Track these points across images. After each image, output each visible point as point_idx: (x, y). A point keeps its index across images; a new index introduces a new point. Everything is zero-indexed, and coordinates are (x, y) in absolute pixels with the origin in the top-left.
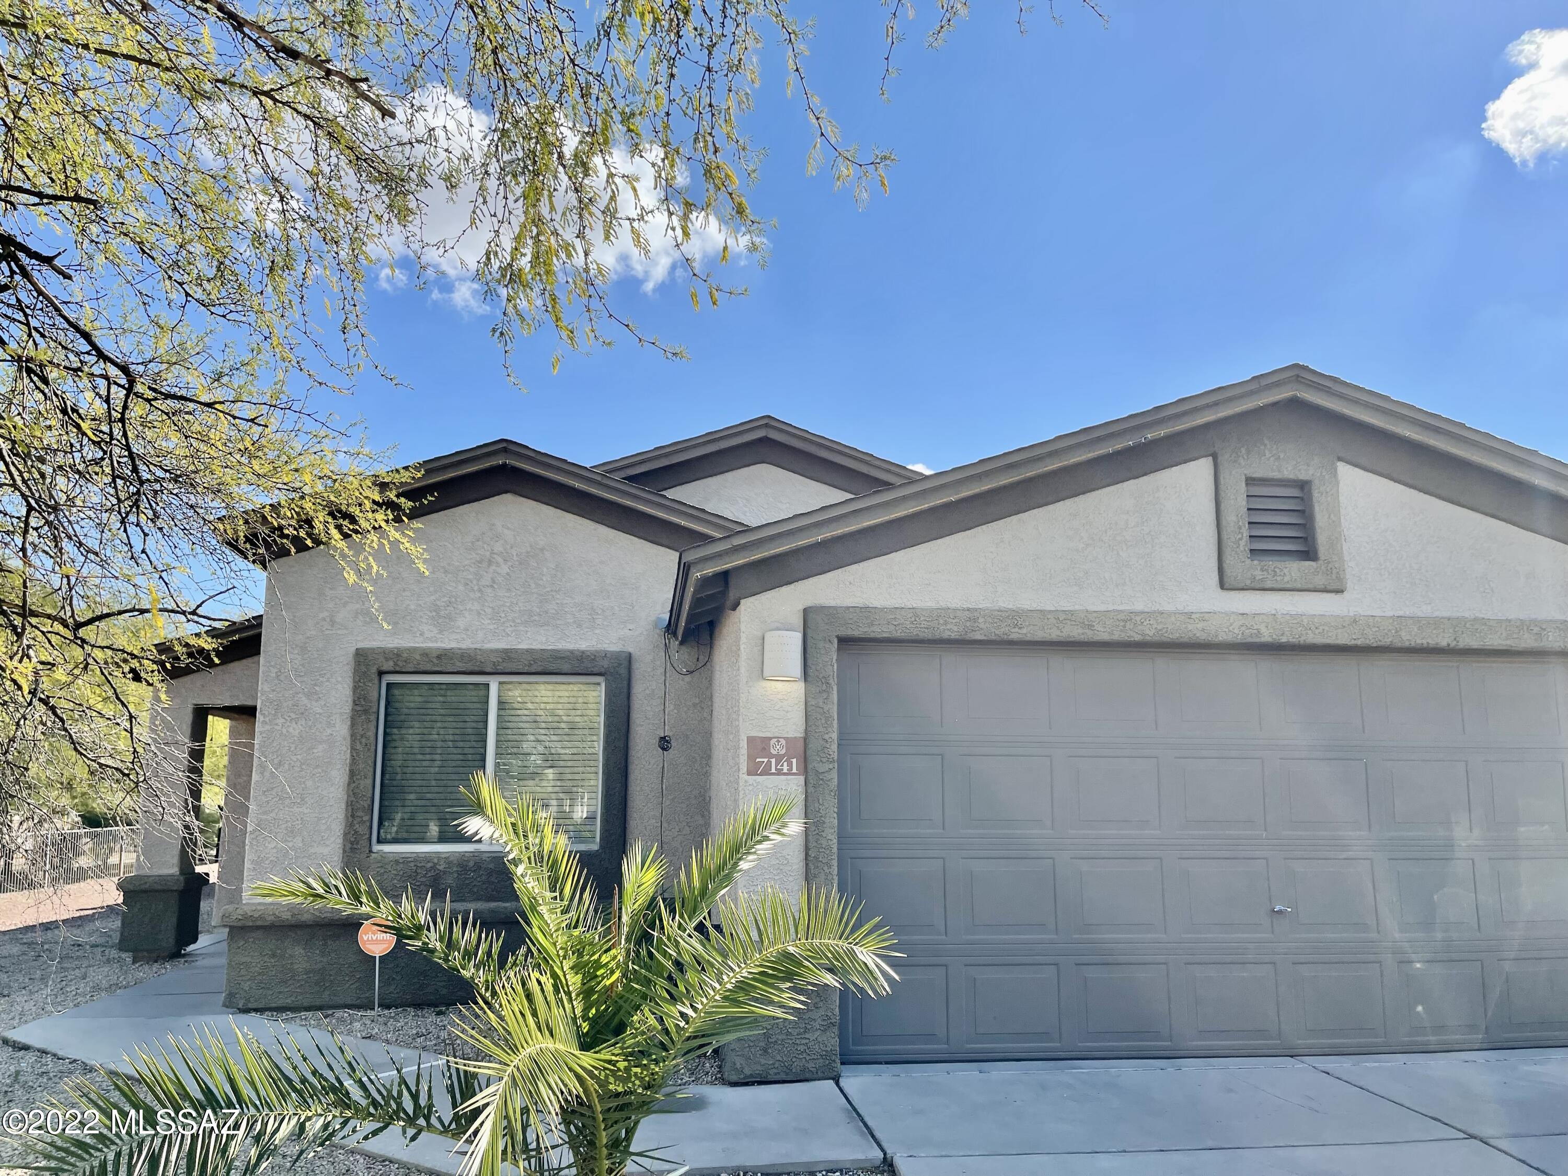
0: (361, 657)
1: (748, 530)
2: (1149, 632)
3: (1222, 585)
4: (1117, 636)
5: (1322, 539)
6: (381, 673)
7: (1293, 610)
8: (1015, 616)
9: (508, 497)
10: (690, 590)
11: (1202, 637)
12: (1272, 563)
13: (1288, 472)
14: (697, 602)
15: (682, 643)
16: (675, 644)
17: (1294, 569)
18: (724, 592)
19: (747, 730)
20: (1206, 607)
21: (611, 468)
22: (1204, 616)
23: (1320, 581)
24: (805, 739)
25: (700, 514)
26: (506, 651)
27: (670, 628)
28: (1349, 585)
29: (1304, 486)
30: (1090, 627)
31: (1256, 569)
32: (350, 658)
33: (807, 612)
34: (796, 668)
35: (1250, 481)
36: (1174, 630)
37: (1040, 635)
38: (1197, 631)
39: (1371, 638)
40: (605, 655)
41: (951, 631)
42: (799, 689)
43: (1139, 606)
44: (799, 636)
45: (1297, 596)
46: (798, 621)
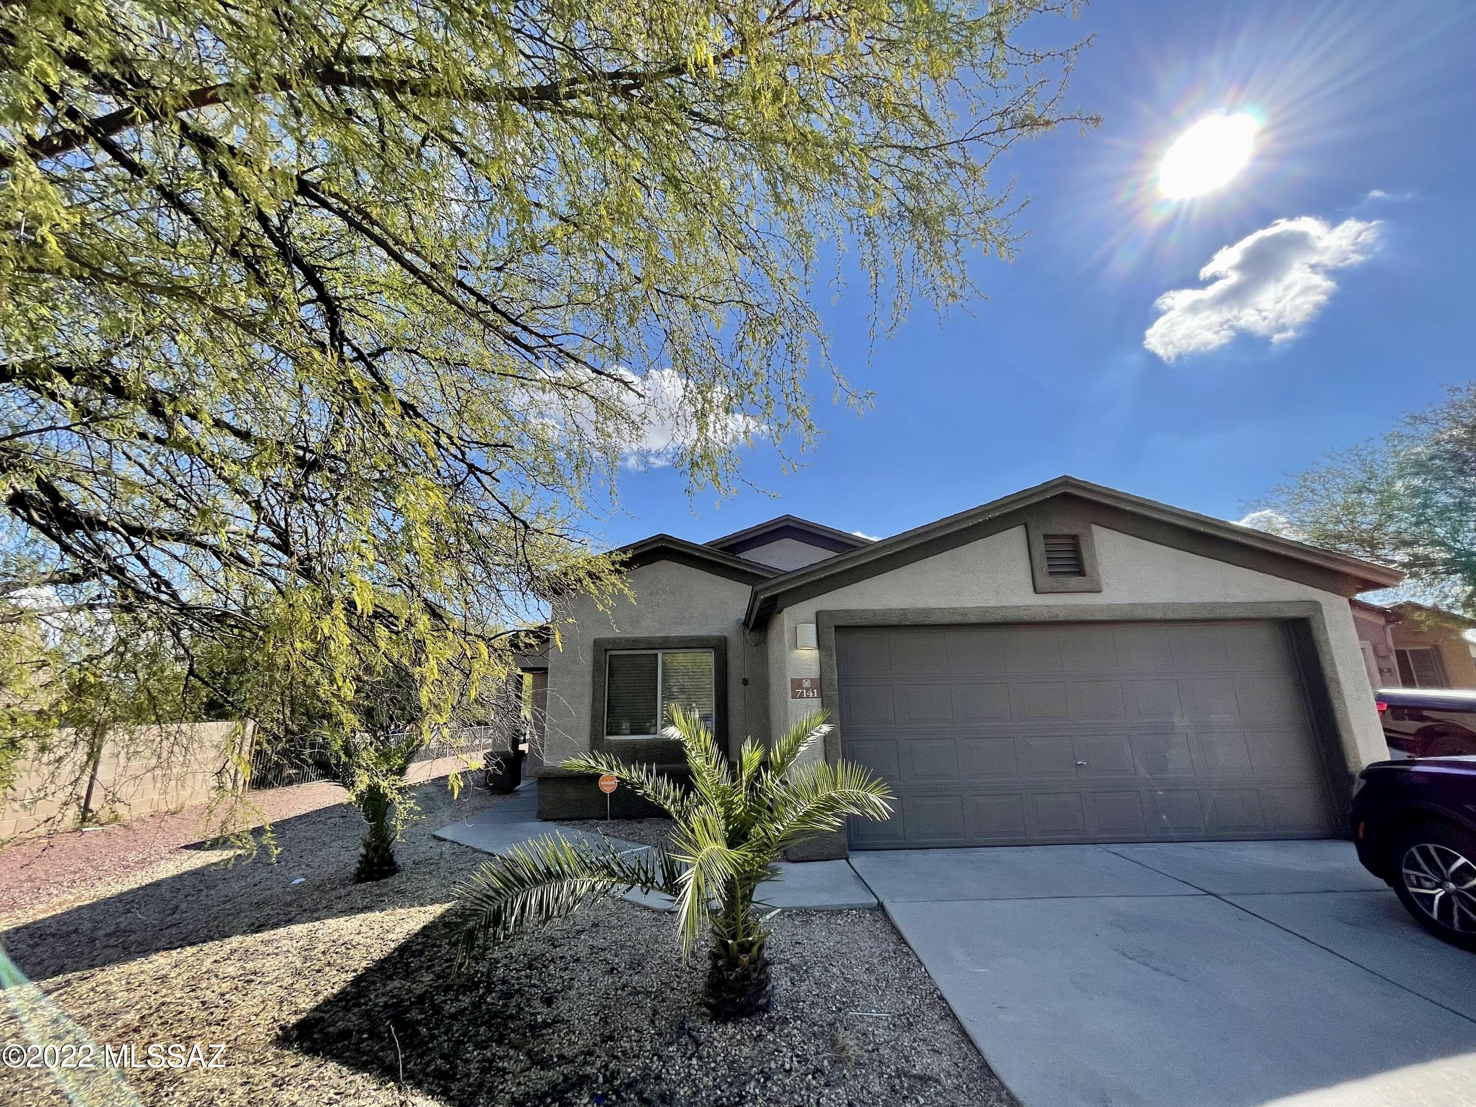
0: (597, 643)
1: (787, 573)
2: (998, 617)
3: (1035, 591)
4: (981, 620)
5: (1087, 565)
6: (606, 650)
7: (1074, 602)
8: (926, 611)
9: (664, 561)
10: (758, 604)
11: (1027, 619)
12: (1062, 579)
13: (1066, 531)
14: (760, 610)
15: (752, 630)
16: (747, 631)
17: (1074, 581)
18: (776, 604)
19: (791, 675)
20: (1028, 603)
21: (713, 544)
22: (1027, 608)
23: (1088, 587)
24: (821, 679)
25: (757, 566)
26: (665, 638)
27: (745, 624)
28: (1104, 588)
29: (1075, 537)
30: (966, 615)
31: (1053, 582)
32: (591, 644)
33: (818, 614)
34: (814, 643)
35: (1046, 537)
36: (1011, 616)
37: (940, 621)
38: (1025, 616)
39: (1117, 616)
40: (714, 638)
41: (894, 620)
42: (815, 653)
43: (991, 604)
44: (814, 626)
45: (1076, 596)
46: (813, 619)
